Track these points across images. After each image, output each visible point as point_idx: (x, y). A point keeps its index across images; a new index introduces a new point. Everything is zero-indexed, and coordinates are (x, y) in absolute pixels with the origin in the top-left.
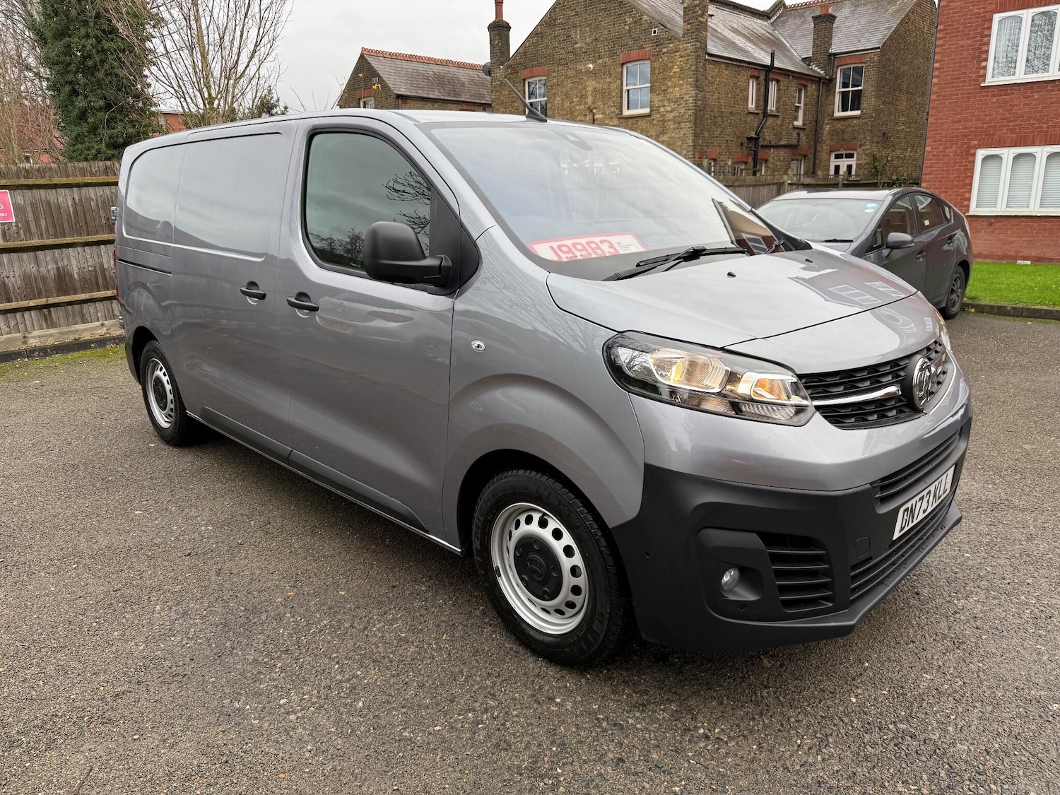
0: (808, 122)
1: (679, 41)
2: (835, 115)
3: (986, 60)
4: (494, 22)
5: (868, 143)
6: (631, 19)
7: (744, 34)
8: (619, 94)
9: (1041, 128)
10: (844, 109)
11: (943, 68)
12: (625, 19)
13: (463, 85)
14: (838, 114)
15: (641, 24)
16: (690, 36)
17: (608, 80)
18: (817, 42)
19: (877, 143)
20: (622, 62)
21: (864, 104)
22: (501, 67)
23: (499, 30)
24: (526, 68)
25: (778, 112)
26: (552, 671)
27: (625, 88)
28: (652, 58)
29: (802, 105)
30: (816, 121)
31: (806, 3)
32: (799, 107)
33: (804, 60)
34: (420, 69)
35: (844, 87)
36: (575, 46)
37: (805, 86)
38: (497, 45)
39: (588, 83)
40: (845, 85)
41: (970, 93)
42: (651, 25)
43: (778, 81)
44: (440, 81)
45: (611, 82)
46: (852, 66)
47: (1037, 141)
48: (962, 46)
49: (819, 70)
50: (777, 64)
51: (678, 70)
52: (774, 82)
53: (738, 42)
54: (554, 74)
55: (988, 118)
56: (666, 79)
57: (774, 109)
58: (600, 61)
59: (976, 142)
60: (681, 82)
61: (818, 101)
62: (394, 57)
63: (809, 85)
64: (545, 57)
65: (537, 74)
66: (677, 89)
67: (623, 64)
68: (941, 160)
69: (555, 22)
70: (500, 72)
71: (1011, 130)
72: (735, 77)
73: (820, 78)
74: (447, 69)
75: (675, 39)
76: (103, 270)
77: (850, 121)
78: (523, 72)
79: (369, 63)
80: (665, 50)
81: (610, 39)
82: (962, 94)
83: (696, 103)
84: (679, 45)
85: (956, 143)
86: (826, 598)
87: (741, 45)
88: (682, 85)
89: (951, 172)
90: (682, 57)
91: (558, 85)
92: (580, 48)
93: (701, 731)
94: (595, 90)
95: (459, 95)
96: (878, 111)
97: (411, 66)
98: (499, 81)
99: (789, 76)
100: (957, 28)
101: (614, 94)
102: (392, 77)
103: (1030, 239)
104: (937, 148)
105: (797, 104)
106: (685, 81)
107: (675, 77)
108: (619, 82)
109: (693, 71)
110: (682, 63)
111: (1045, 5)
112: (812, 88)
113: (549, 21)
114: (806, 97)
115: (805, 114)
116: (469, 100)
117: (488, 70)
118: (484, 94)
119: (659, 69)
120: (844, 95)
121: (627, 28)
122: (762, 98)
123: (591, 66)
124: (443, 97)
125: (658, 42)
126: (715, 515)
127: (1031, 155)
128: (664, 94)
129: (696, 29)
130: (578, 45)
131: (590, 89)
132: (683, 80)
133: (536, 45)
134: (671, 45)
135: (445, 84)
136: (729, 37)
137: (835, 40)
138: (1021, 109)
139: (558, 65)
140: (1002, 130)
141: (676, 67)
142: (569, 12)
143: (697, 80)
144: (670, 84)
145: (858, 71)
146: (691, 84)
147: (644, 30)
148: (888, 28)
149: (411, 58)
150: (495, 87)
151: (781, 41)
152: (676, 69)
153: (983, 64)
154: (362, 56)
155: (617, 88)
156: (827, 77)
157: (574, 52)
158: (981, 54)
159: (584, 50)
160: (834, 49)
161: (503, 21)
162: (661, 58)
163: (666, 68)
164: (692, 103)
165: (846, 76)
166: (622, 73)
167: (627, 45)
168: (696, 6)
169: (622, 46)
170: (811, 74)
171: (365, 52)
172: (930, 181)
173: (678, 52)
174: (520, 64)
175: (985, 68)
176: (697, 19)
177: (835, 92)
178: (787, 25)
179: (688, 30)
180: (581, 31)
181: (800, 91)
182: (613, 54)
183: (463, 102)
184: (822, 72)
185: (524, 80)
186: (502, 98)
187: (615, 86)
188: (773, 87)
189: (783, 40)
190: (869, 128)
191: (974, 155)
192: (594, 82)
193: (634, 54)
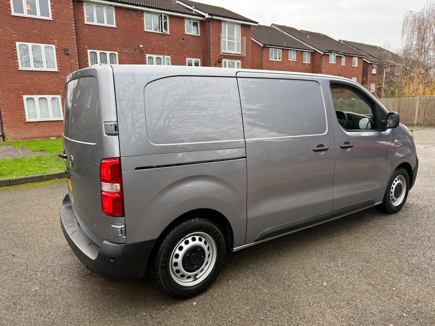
3: (17, 59)
9: (46, 88)
41: (14, 72)
47: (46, 93)
48: (5, 52)
55: (24, 83)
59: (22, 92)
68: (8, 99)
71: (35, 88)
82: (10, 72)
85: (13, 92)
89: (14, 104)
103: (53, 129)
104: (4, 94)
111: (35, 43)
127: (45, 98)
138: (37, 81)
140: (31, 88)
153: (16, 61)
158: (14, 57)
172: (5, 108)
175: (17, 63)
191: (22, 97)
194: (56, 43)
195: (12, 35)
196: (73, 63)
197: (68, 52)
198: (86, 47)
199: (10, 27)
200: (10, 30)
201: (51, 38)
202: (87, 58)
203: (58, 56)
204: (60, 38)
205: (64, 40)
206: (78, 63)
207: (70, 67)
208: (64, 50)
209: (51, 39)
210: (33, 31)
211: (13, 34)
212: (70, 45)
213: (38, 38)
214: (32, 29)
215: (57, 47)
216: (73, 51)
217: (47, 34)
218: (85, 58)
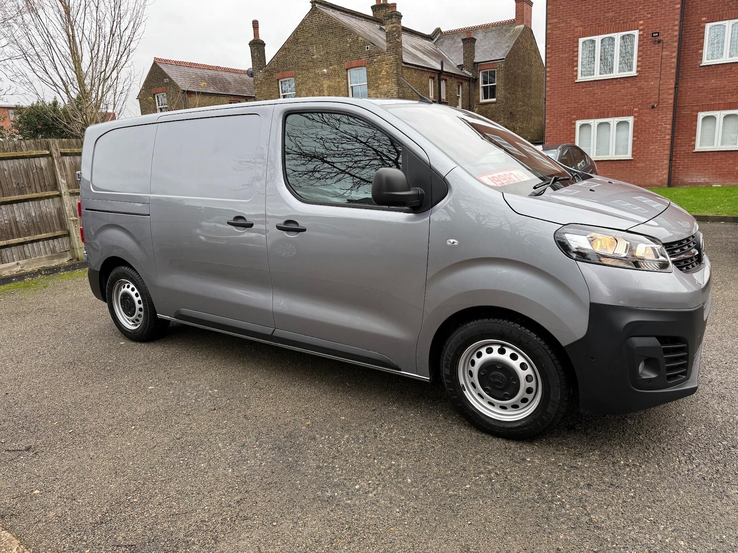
0: (465, 106)
1: (385, 54)
2: (480, 102)
3: (577, 66)
4: (253, 41)
5: (502, 119)
6: (351, 39)
7: (420, 50)
8: (346, 90)
9: (612, 106)
10: (486, 98)
11: (552, 71)
12: (347, 39)
13: (230, 83)
14: (482, 101)
15: (358, 43)
16: (392, 51)
17: (338, 80)
18: (466, 55)
19: (508, 118)
20: (346, 68)
21: (498, 94)
22: (261, 71)
23: (257, 46)
24: (279, 72)
25: (447, 100)
26: (513, 445)
27: (350, 86)
28: (367, 65)
29: (460, 95)
30: (470, 106)
31: (454, 31)
32: (459, 97)
33: (458, 66)
34: (198, 72)
35: (484, 84)
36: (313, 57)
37: (462, 83)
38: (256, 56)
39: (324, 82)
40: (485, 82)
41: (569, 86)
42: (365, 44)
43: (446, 80)
44: (213, 81)
45: (340, 82)
46: (488, 70)
47: (610, 115)
48: (562, 58)
49: (468, 73)
50: (445, 70)
51: (385, 73)
52: (443, 81)
53: (418, 55)
54: (300, 76)
55: (581, 102)
56: (377, 79)
57: (444, 98)
58: (331, 67)
59: (575, 116)
60: (388, 81)
61: (470, 93)
62: (178, 64)
63: (464, 82)
64: (292, 65)
65: (288, 76)
66: (385, 86)
67: (347, 69)
68: (555, 127)
69: (298, 41)
70: (260, 75)
71: (594, 108)
72: (420, 77)
73: (470, 78)
74: (217, 72)
75: (381, 53)
76: (16, 222)
77: (490, 105)
78: (277, 74)
79: (161, 68)
80: (375, 60)
81: (338, 53)
82: (564, 87)
83: (398, 95)
84: (384, 57)
85: (564, 117)
86: (682, 374)
87: (421, 57)
88: (388, 83)
89: (562, 135)
90: (387, 65)
91: (303, 83)
92: (317, 58)
93: (622, 462)
94: (329, 87)
95: (228, 91)
96: (505, 98)
97: (191, 70)
98: (260, 80)
99: (452, 77)
100: (559, 47)
101: (342, 90)
102: (179, 78)
103: (611, 174)
104: (552, 121)
105: (457, 95)
106: (390, 80)
107: (383, 78)
108: (345, 81)
109: (395, 74)
110: (387, 69)
111: (608, 33)
112: (466, 84)
113: (294, 39)
114: (462, 90)
115: (462, 101)
116: (235, 94)
117: (251, 74)
118: (245, 90)
119: (372, 73)
120: (485, 89)
121: (348, 45)
122: (437, 91)
123: (325, 70)
124: (217, 92)
125: (370, 55)
126: (636, 329)
127: (607, 123)
128: (377, 89)
129: (395, 46)
130: (315, 57)
131: (325, 86)
132: (389, 79)
133: (284, 56)
134: (379, 57)
135: (217, 83)
136: (412, 51)
137: (476, 54)
138: (599, 96)
139: (302, 70)
140: (589, 109)
141: (384, 71)
142: (307, 34)
143: (398, 80)
144: (380, 82)
145: (492, 74)
146: (394, 83)
147: (360, 47)
148: (508, 47)
149: (191, 65)
150: (257, 85)
151: (443, 55)
152: (384, 73)
153: (575, 68)
154: (155, 64)
155: (344, 85)
156: (474, 78)
157: (312, 61)
158: (573, 63)
159: (319, 60)
160: (476, 60)
161: (259, 40)
162: (373, 65)
163: (376, 72)
164: (396, 95)
165: (485, 77)
166: (347, 75)
167: (349, 56)
168: (394, 31)
169: (346, 57)
170: (464, 75)
171: (156, 61)
172: (550, 141)
173: (384, 61)
174: (274, 69)
175: (577, 71)
176: (396, 40)
177: (479, 87)
178: (444, 44)
179: (390, 47)
180: (316, 47)
181: (459, 86)
182: (340, 63)
183: (232, 95)
184: (471, 74)
185: (278, 80)
186: (262, 92)
187: (343, 84)
188: (443, 84)
189: (443, 54)
190: (502, 109)
191: (574, 124)
192: (328, 82)
193: (354, 63)
194: (642, 25)
195: (576, 29)
196: (667, 55)
197: (661, 38)
198: (704, 19)
199: (574, 17)
200: (574, 22)
201: (634, 19)
202: (702, 41)
203: (641, 48)
204: (649, 16)
205: (656, 18)
206: (675, 54)
207: (660, 63)
208: (653, 36)
209: (633, 21)
210: (607, 15)
211: (577, 27)
212: (666, 24)
213: (613, 24)
214: (605, 12)
215: (641, 33)
216: (672, 33)
217: (629, 14)
218: (697, 41)
